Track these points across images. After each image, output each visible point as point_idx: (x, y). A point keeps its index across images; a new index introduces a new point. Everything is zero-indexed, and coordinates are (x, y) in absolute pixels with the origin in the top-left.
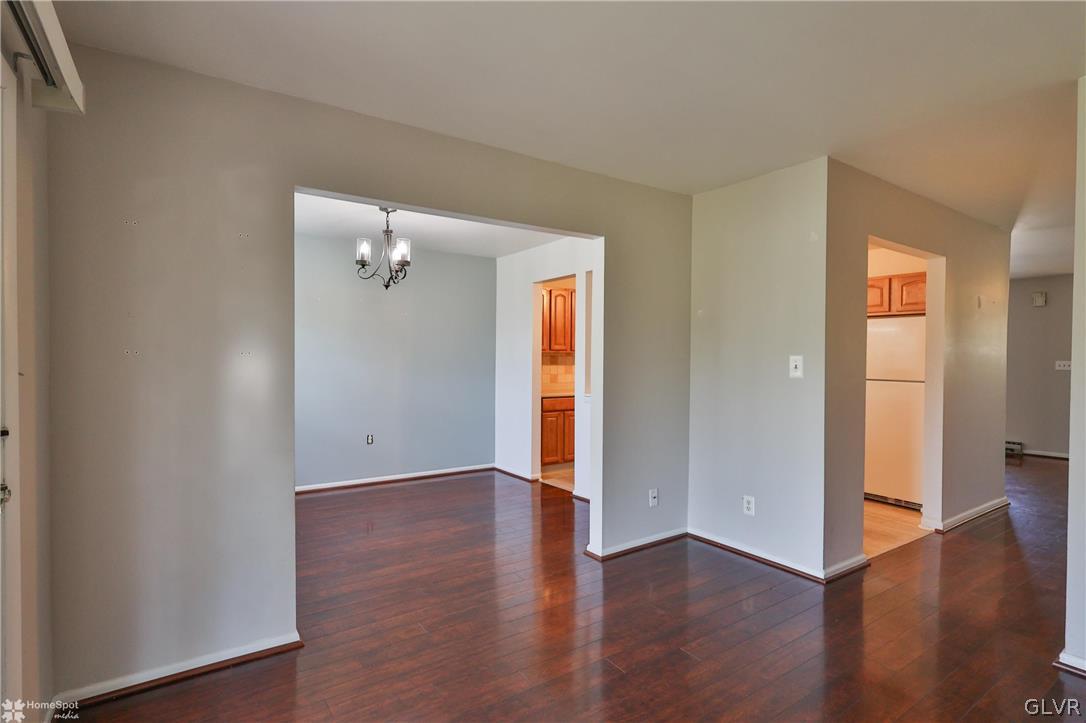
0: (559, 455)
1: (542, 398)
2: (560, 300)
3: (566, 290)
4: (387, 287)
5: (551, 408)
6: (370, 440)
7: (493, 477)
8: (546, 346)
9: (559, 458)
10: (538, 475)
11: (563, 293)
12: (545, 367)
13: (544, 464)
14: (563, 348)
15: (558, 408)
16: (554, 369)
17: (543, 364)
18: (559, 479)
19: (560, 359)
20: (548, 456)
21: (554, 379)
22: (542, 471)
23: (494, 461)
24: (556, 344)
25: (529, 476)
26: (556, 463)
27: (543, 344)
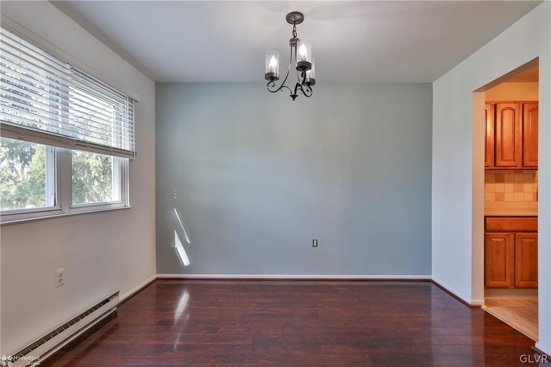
0: (508, 280)
1: (485, 217)
2: (508, 116)
3: (515, 102)
4: (294, 97)
5: (498, 228)
6: (315, 244)
7: (429, 289)
8: (491, 163)
9: (508, 283)
10: (480, 301)
11: (513, 106)
12: (488, 185)
13: (487, 287)
14: (512, 163)
15: (506, 228)
16: (499, 187)
17: (486, 181)
18: (509, 308)
19: (506, 177)
20: (493, 279)
21: (500, 197)
22: (486, 295)
23: (431, 274)
24: (502, 160)
25: (469, 301)
26: (506, 288)
27: (486, 161)
